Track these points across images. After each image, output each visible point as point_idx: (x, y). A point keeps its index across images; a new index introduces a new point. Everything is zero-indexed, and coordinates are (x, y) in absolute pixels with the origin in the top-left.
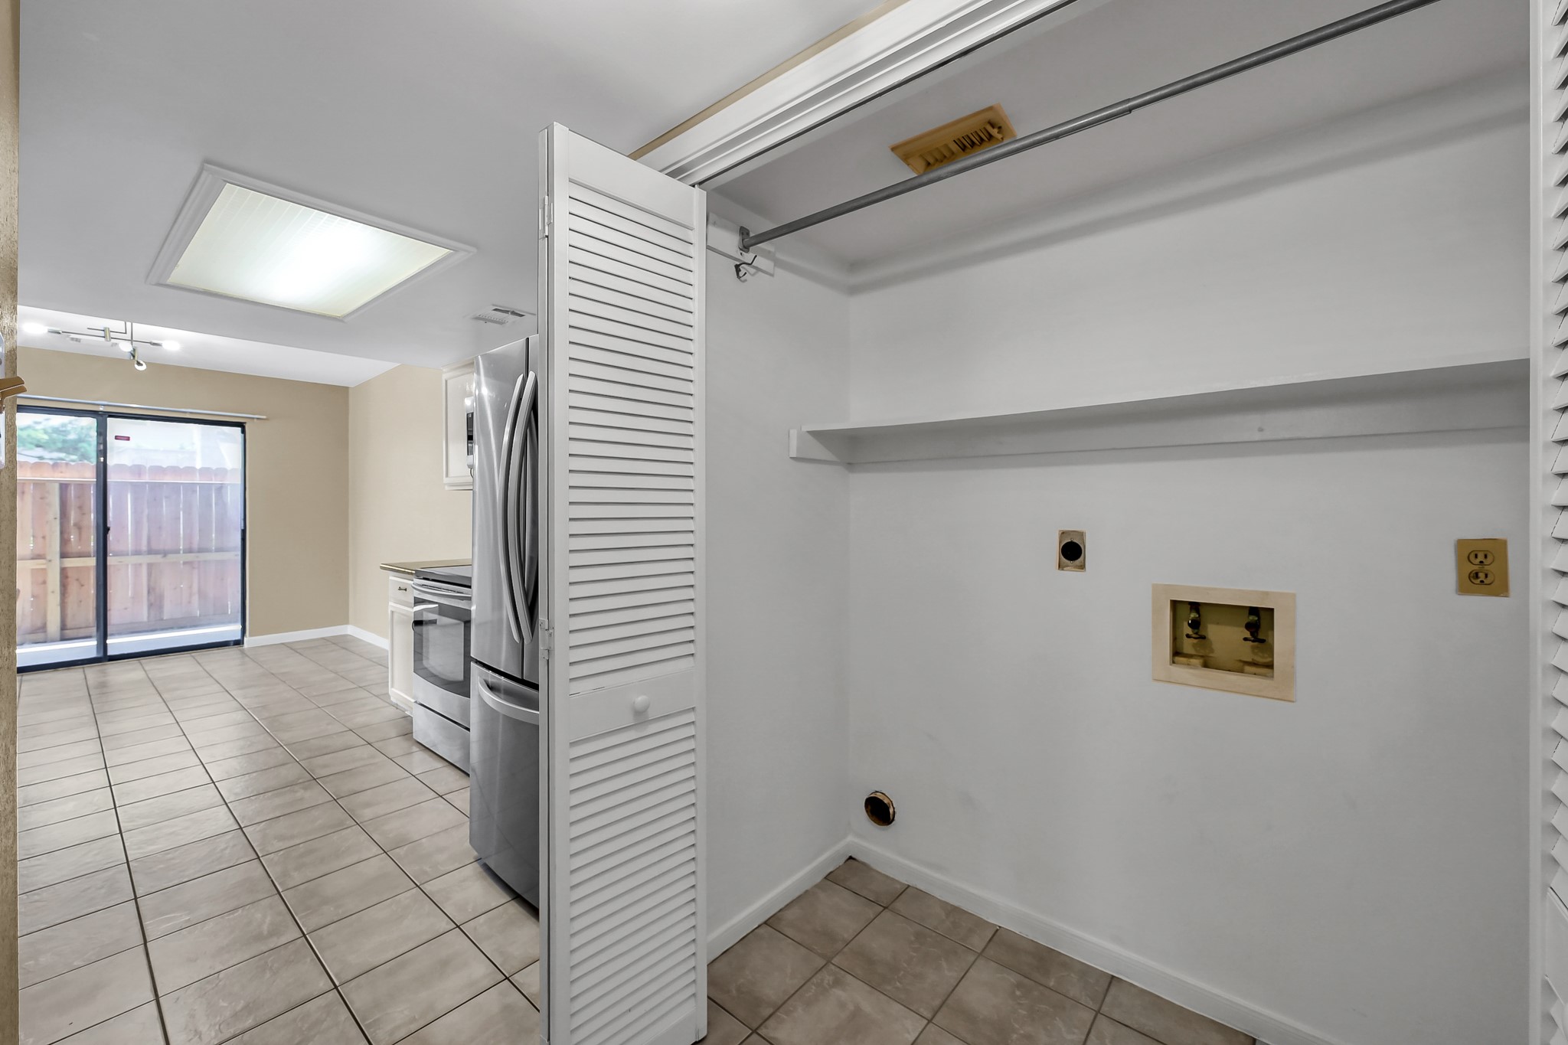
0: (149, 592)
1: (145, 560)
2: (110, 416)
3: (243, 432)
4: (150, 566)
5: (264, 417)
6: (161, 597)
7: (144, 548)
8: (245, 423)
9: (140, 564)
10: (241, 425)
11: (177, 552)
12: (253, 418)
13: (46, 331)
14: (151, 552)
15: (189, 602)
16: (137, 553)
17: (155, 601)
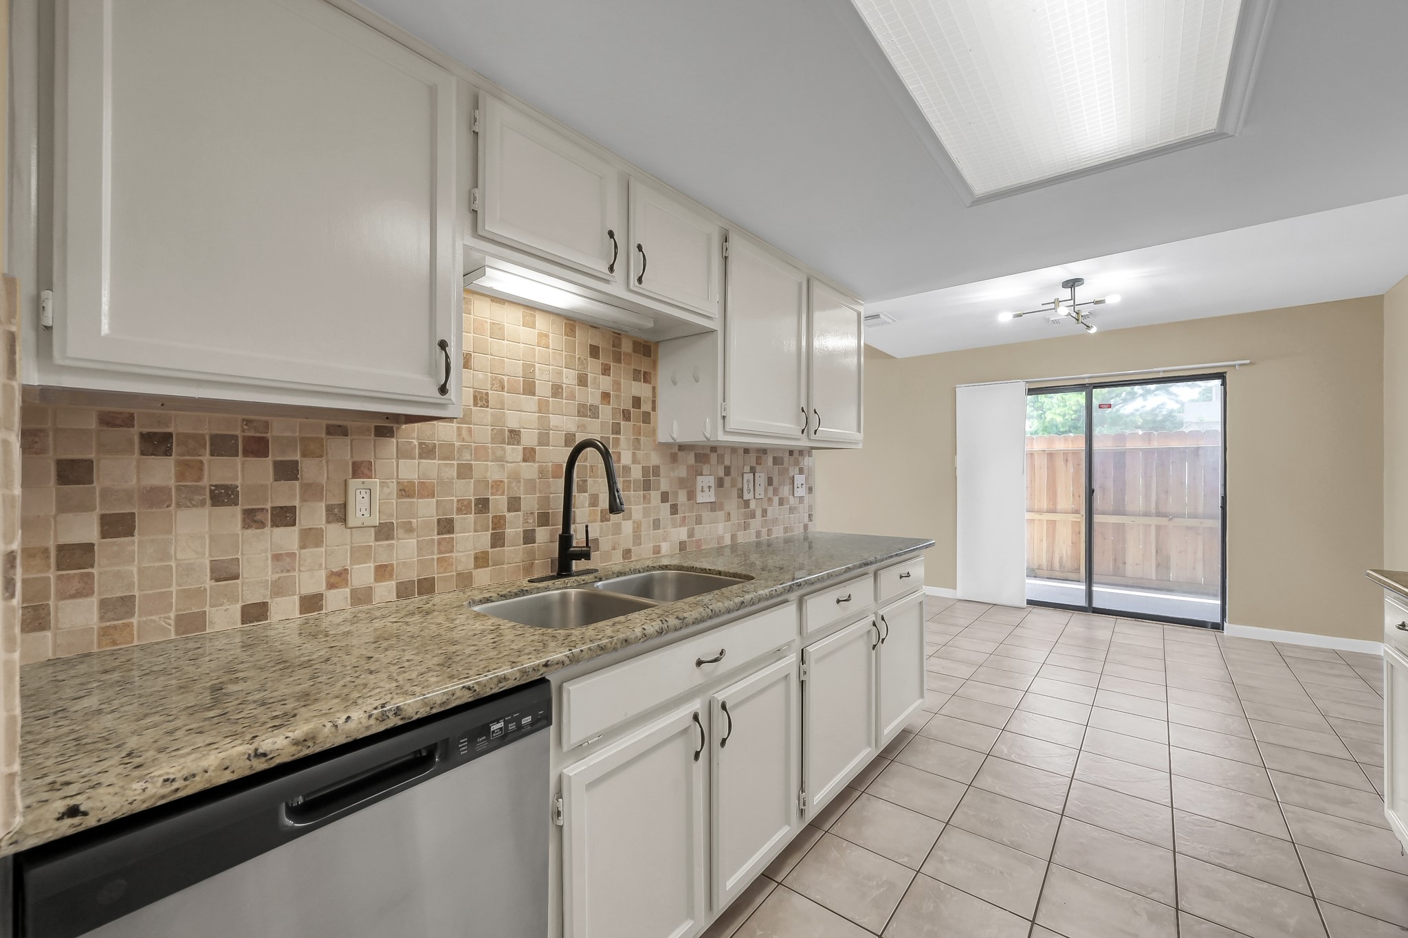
0: (1157, 552)
1: (1155, 521)
2: (1095, 387)
3: (1224, 384)
4: (1158, 528)
5: (1248, 361)
6: (1168, 559)
7: (1153, 511)
8: (1225, 373)
9: (1150, 525)
10: (1221, 376)
11: (1182, 516)
12: (1235, 366)
13: (1012, 316)
14: (1159, 514)
15: (1194, 568)
16: (1146, 514)
17: (1163, 564)
